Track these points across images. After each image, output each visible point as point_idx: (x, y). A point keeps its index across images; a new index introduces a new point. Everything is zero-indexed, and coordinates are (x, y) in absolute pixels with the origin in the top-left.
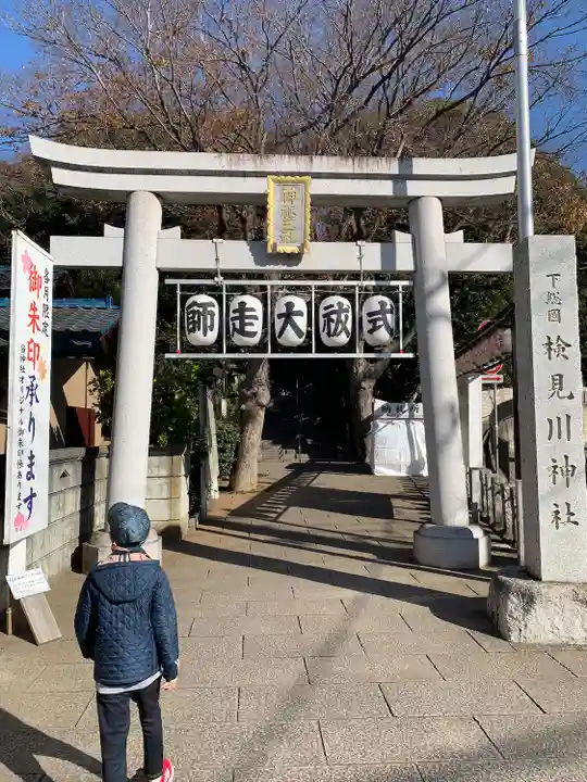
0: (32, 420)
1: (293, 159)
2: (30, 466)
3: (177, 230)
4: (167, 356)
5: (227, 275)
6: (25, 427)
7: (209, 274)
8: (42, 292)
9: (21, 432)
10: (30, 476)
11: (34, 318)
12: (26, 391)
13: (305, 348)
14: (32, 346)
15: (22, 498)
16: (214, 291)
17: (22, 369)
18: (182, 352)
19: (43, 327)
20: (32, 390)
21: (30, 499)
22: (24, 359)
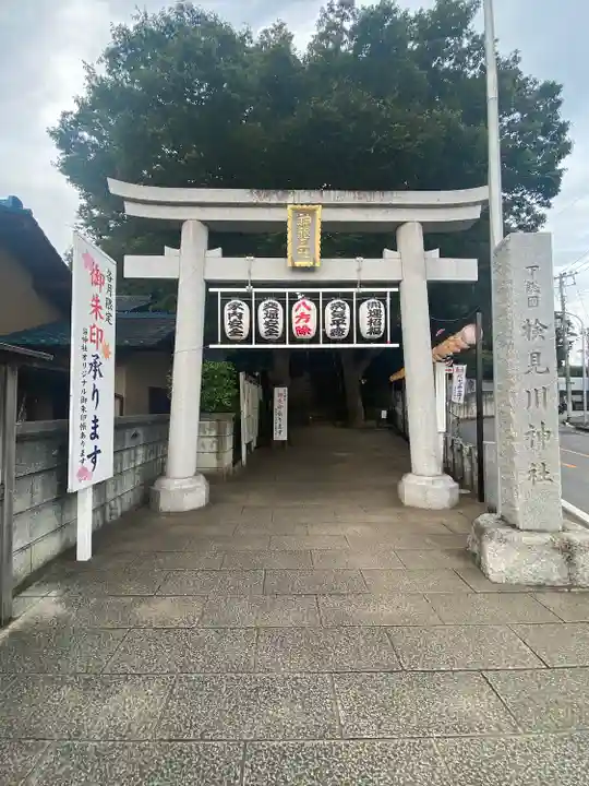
0: (95, 391)
1: (307, 192)
2: (95, 428)
3: (218, 251)
4: (211, 346)
5: (256, 284)
6: (89, 395)
7: (242, 284)
8: (105, 288)
9: (84, 400)
10: (94, 436)
11: (97, 308)
12: (88, 367)
13: (315, 340)
14: (95, 330)
15: (86, 454)
16: (246, 297)
17: (85, 349)
18: (222, 343)
19: (105, 317)
20: (95, 367)
21: (94, 456)
22: (86, 340)
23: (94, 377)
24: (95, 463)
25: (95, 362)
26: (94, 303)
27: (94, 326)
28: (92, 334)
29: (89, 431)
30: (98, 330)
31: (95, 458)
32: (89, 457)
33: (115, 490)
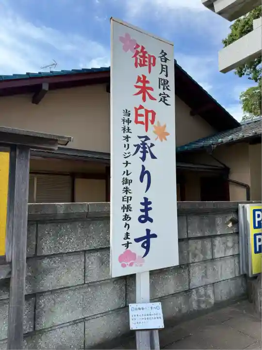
0: (145, 173)
2: (145, 211)
8: (157, 69)
10: (146, 219)
11: (145, 89)
12: (132, 148)
14: (142, 111)
15: (133, 237)
17: (127, 130)
19: (159, 98)
20: (144, 149)
21: (147, 240)
22: (129, 121)
23: (143, 159)
24: (147, 248)
25: (144, 144)
26: (141, 84)
27: (141, 107)
28: (137, 115)
29: (136, 212)
30: (147, 112)
31: (148, 243)
32: (137, 240)
33: (205, 275)
